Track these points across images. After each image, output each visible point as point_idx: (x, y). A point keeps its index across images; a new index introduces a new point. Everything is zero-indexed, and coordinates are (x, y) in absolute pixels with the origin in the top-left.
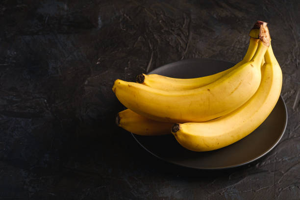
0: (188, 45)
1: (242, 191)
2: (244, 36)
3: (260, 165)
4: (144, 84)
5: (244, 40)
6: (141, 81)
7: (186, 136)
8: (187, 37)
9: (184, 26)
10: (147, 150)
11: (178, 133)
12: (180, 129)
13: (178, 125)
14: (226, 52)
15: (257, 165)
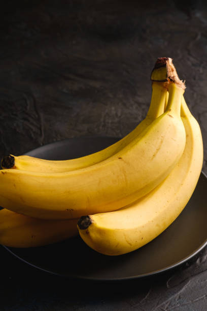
0: (42, 129)
1: (192, 301)
2: (113, 108)
3: (201, 261)
4: (15, 168)
5: (114, 112)
6: (9, 164)
7: (101, 231)
8: (39, 120)
9: (28, 107)
10: (34, 266)
11: (90, 228)
12: (92, 222)
13: (88, 217)
14: (96, 129)
15: (198, 261)
